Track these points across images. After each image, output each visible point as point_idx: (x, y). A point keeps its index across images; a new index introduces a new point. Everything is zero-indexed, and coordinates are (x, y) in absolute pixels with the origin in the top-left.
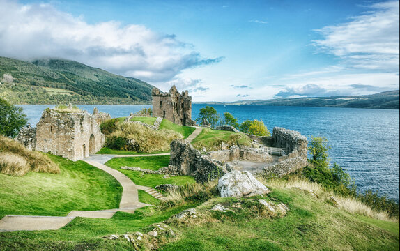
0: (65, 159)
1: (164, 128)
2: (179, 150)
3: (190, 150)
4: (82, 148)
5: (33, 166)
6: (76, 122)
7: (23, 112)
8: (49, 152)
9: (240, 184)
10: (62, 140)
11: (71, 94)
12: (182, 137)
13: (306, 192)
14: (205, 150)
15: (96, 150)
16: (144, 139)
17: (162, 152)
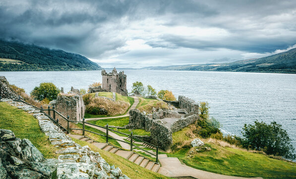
1: (119, 100)
4: (79, 115)
10: (70, 112)
11: (21, 63)
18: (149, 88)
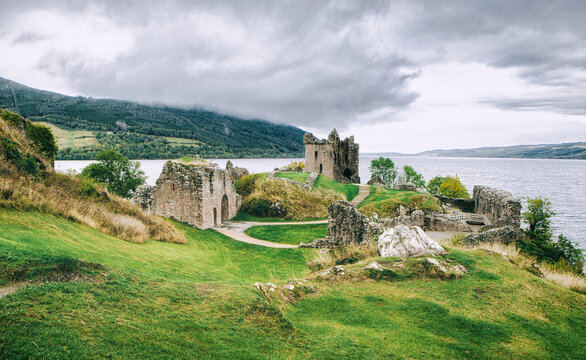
0: (191, 226)
1: (320, 187)
2: (339, 216)
3: (355, 216)
4: (212, 212)
5: (153, 233)
6: (204, 178)
7: (141, 169)
8: (172, 218)
9: (406, 242)
10: (188, 202)
11: (200, 145)
12: (345, 199)
13: (496, 255)
14: (376, 217)
15: (230, 217)
16: (292, 202)
17: (317, 219)
18: (408, 174)
